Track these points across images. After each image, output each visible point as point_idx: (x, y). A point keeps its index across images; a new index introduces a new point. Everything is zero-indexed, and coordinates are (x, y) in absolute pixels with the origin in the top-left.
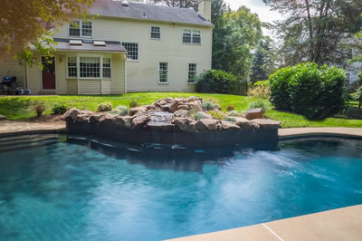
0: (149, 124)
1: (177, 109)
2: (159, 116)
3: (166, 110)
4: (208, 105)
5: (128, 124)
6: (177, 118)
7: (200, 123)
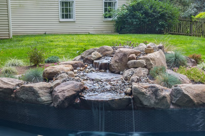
0: (87, 96)
1: (128, 67)
2: (98, 81)
3: (106, 68)
4: (177, 58)
5: (45, 98)
6: (135, 85)
7: (179, 92)
